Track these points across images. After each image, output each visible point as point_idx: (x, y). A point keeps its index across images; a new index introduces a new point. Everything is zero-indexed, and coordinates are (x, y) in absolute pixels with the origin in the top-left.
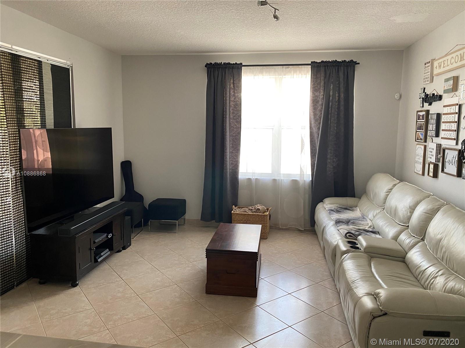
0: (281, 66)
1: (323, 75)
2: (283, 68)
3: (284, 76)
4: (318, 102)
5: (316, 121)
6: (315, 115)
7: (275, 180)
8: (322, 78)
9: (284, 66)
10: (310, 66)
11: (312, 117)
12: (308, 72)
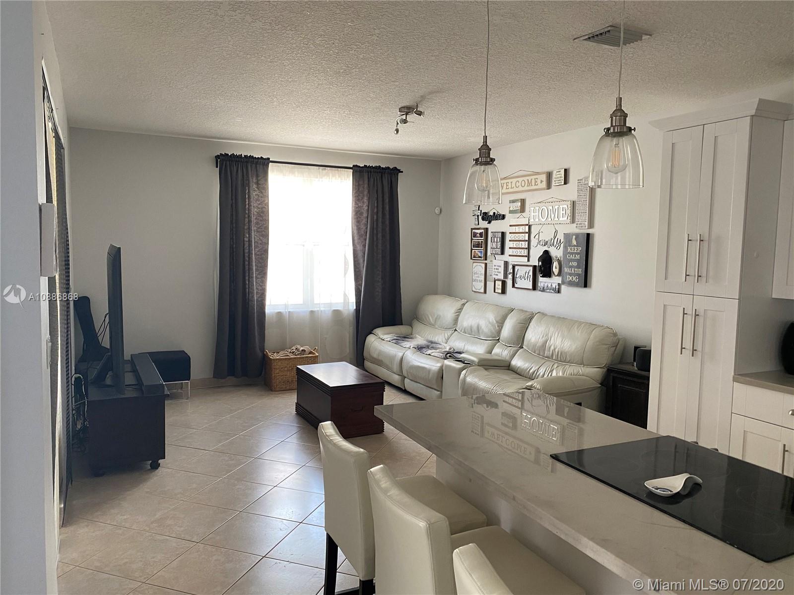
0: (318, 167)
1: (366, 182)
2: (319, 169)
3: (320, 179)
4: (361, 214)
5: (360, 236)
6: (359, 229)
7: (312, 312)
8: (366, 186)
9: (321, 168)
10: (352, 170)
11: (355, 232)
12: (348, 177)
